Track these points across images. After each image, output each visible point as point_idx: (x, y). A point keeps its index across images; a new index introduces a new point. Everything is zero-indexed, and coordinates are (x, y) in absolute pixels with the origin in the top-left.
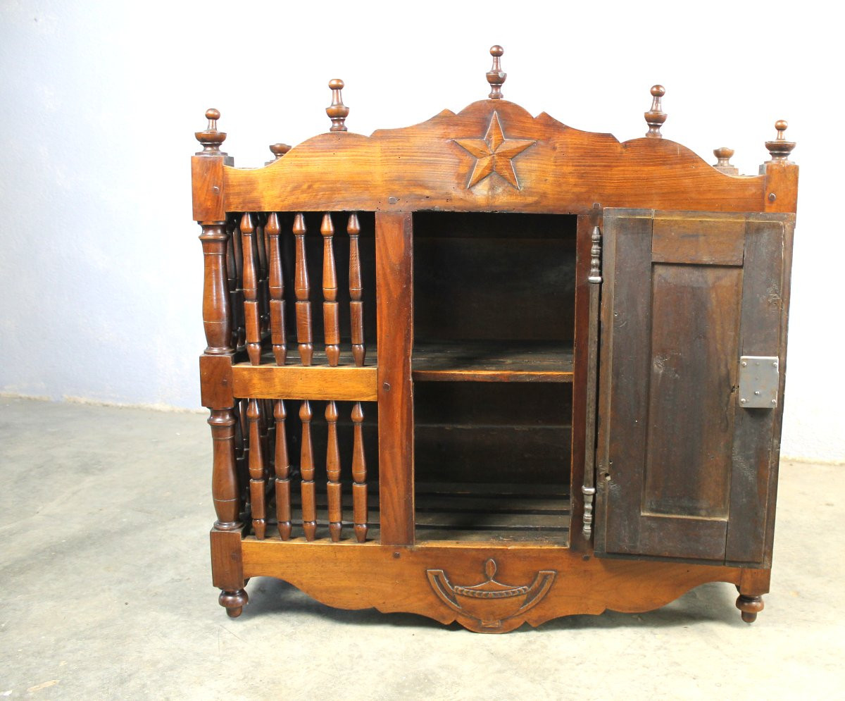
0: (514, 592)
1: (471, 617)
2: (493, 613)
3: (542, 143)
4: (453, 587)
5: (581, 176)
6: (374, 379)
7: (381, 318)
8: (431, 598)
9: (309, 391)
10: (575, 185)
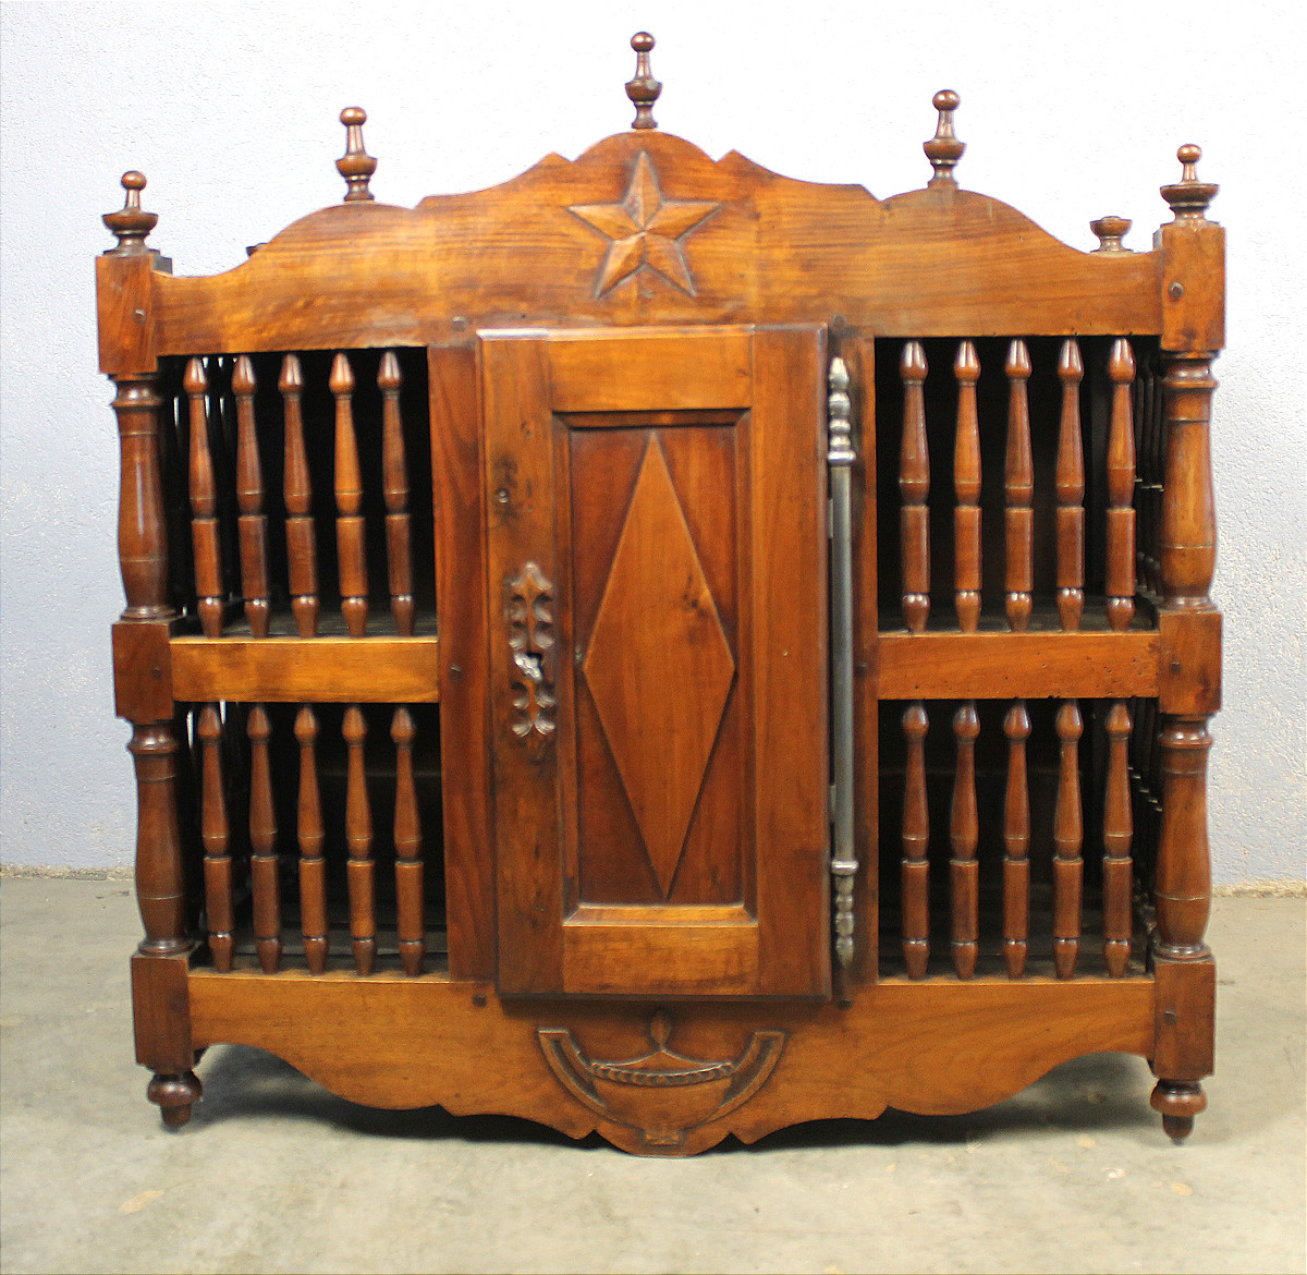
0: (705, 1073)
1: (625, 1125)
2: (665, 1115)
3: (733, 208)
4: (589, 1062)
5: (807, 266)
6: (431, 660)
7: (443, 544)
8: (547, 1086)
9: (311, 686)
10: (799, 283)
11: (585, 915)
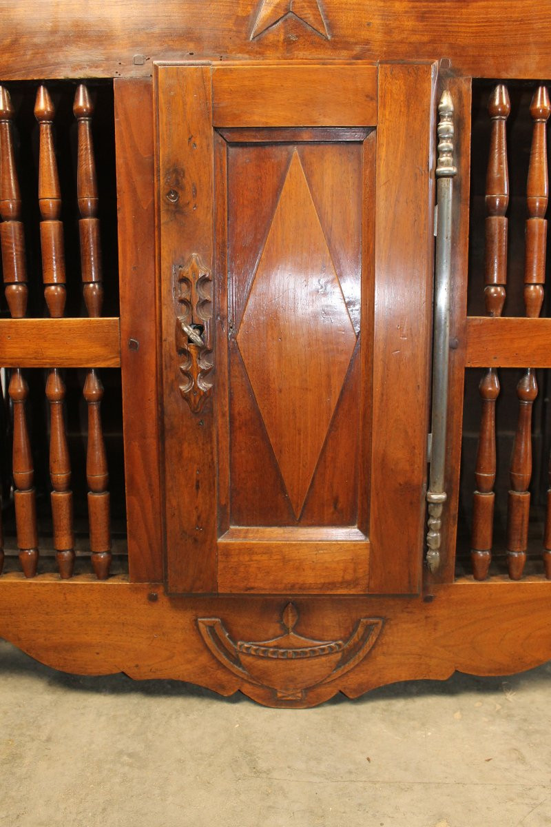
0: (323, 650)
1: (262, 686)
2: (293, 680)
4: (235, 643)
5: (422, 17)
6: (114, 334)
8: (204, 659)
9: (20, 355)
10: (414, 31)
11: (233, 535)
